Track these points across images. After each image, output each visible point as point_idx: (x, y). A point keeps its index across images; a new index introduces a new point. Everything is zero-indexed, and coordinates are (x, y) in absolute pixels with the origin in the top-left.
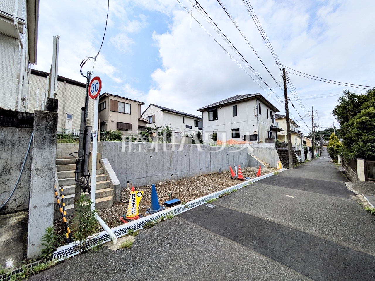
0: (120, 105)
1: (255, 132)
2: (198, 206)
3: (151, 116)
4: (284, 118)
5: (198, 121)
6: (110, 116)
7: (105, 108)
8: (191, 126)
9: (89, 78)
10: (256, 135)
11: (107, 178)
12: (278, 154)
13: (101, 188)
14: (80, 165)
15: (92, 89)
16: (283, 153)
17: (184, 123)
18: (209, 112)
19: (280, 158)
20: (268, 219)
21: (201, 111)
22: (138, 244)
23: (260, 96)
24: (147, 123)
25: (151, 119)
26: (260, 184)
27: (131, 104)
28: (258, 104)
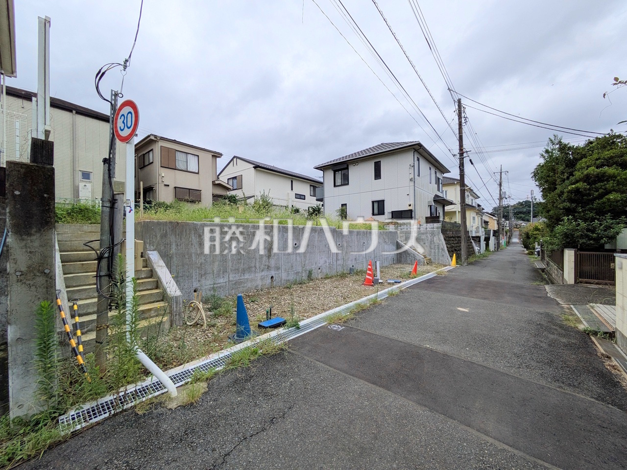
0: (180, 157)
1: (410, 205)
2: (315, 328)
3: (235, 178)
4: (456, 182)
5: (315, 185)
6: (160, 177)
7: (152, 163)
8: (305, 196)
9: (115, 102)
10: (411, 211)
11: (158, 285)
12: (444, 242)
13: (147, 301)
14: (104, 263)
15: (120, 124)
16: (453, 241)
17: (292, 189)
18: (335, 172)
19: (447, 247)
20: (428, 346)
21: (321, 170)
22: (214, 395)
23: (420, 145)
24: (228, 189)
25: (235, 181)
26: (416, 290)
27: (198, 156)
28: (416, 159)
